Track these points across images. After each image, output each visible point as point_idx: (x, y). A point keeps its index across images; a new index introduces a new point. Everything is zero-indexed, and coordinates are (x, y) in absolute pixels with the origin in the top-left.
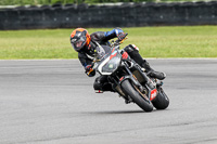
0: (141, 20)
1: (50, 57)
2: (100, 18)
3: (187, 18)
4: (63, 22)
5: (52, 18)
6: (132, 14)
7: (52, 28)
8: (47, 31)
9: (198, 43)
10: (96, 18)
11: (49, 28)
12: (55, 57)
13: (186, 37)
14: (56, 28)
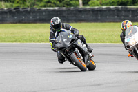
0: (70, 18)
1: (12, 42)
2: (44, 17)
3: (99, 18)
4: (21, 19)
5: (13, 17)
6: (64, 15)
7: (14, 23)
8: (11, 24)
9: (106, 33)
10: (42, 17)
11: (11, 23)
12: (16, 41)
13: (99, 29)
14: (16, 23)
